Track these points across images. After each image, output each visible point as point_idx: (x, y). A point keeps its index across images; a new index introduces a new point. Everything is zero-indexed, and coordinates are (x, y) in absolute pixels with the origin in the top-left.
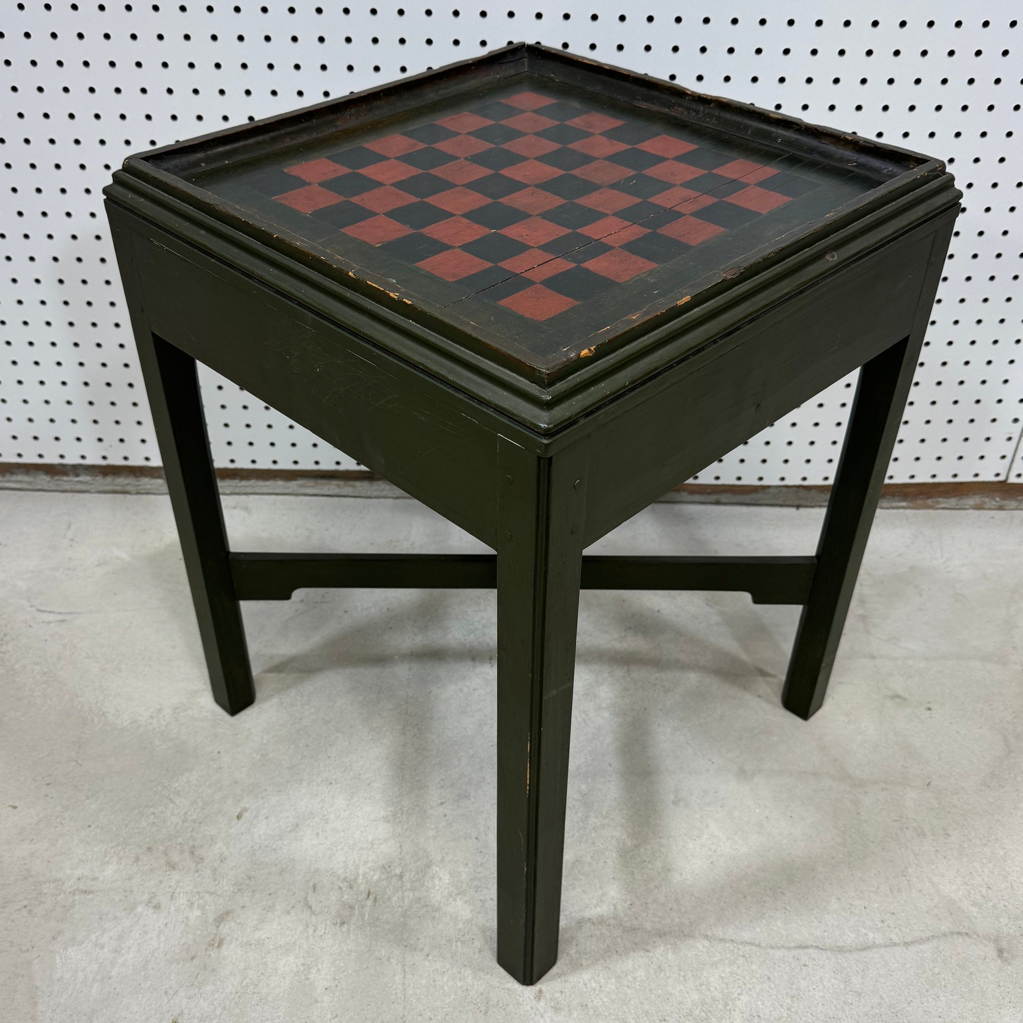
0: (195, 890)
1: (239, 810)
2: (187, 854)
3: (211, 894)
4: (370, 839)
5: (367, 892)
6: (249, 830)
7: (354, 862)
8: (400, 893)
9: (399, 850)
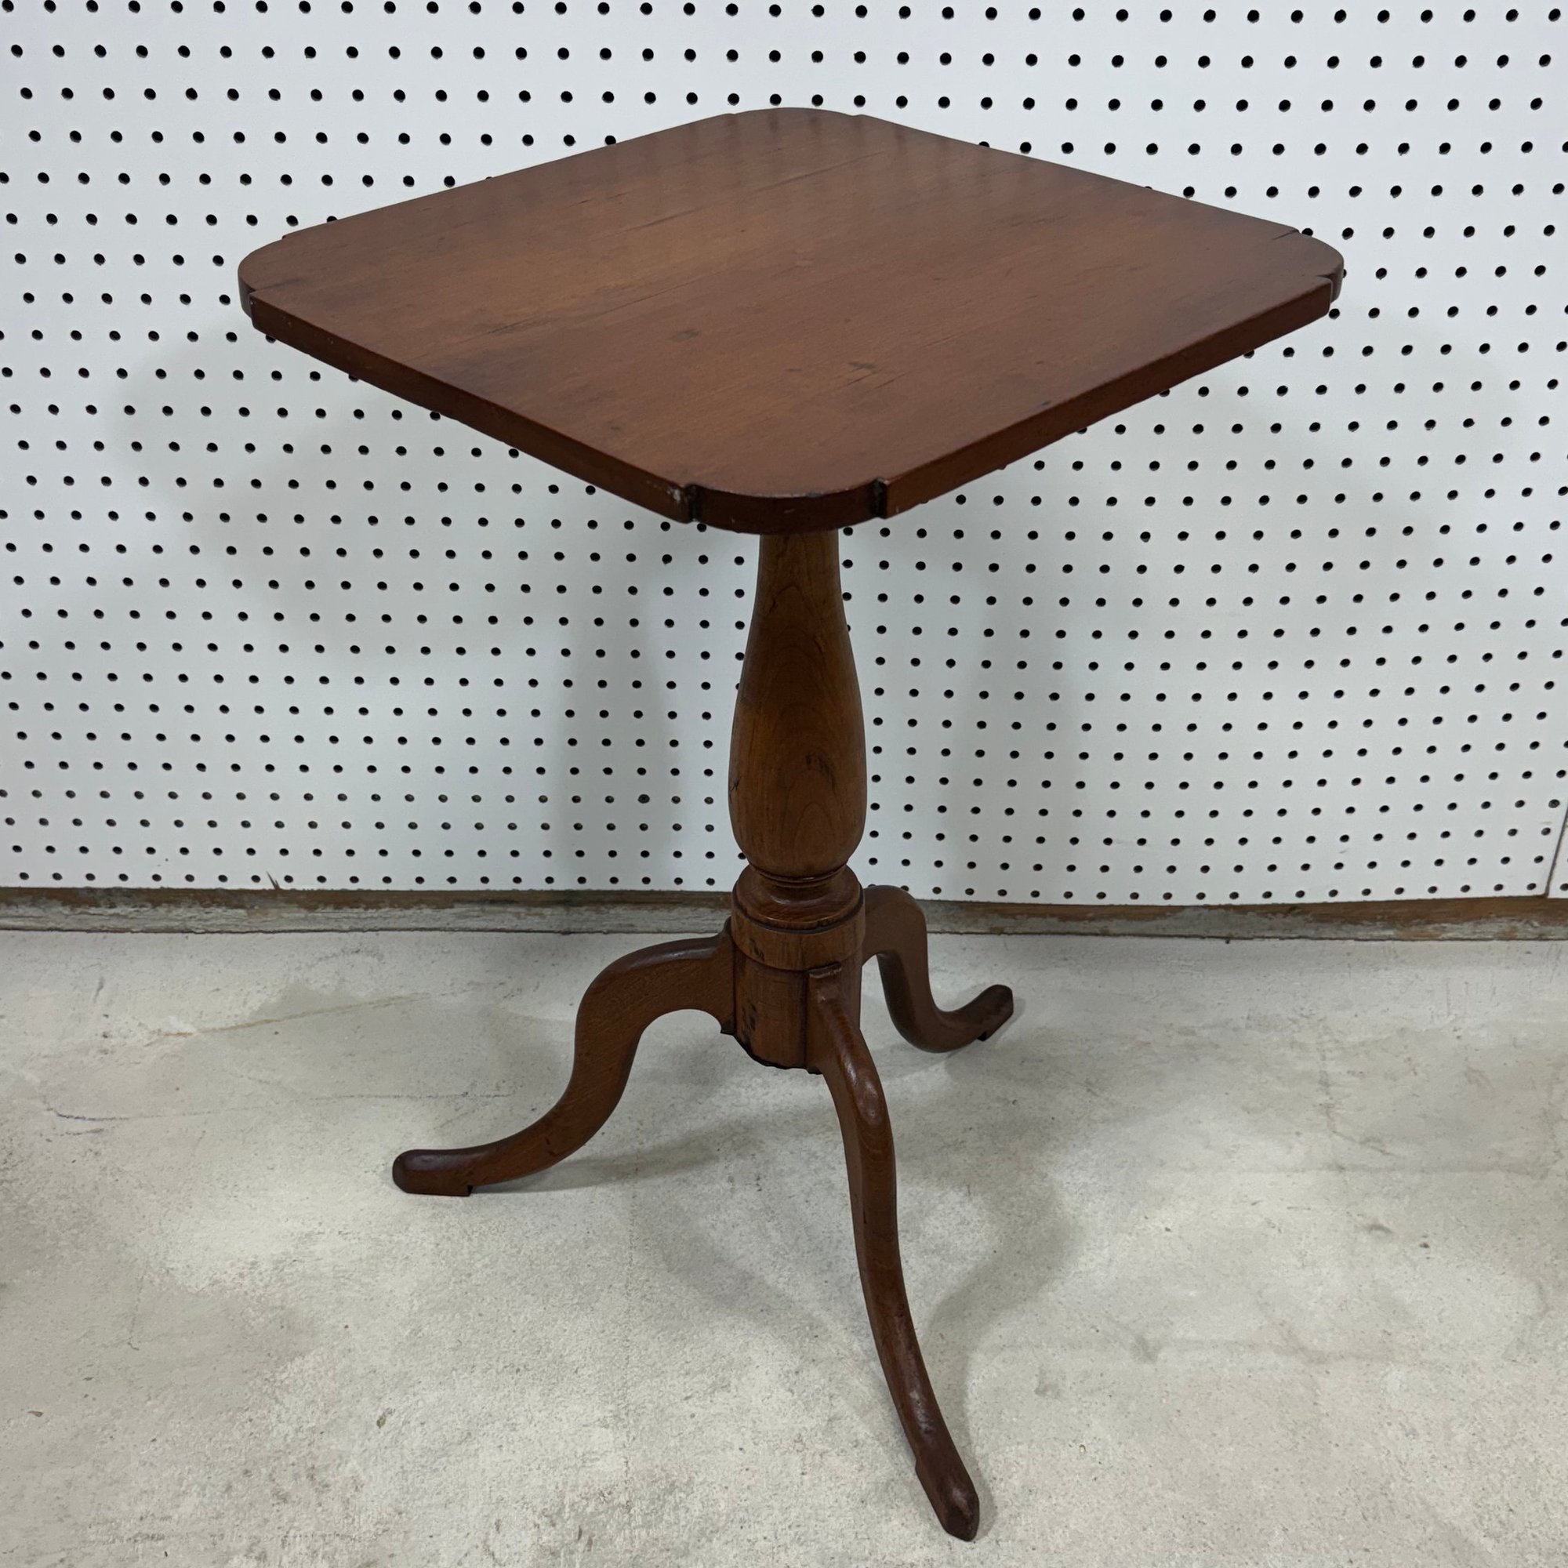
0: (319, 1533)
1: (380, 1413)
2: (304, 1479)
3: (343, 1537)
4: (580, 1454)
5: (577, 1530)
6: (397, 1441)
7: (557, 1488)
8: (627, 1532)
9: (625, 1468)
